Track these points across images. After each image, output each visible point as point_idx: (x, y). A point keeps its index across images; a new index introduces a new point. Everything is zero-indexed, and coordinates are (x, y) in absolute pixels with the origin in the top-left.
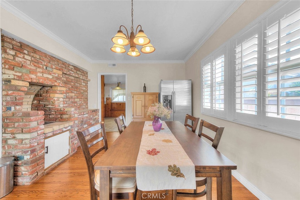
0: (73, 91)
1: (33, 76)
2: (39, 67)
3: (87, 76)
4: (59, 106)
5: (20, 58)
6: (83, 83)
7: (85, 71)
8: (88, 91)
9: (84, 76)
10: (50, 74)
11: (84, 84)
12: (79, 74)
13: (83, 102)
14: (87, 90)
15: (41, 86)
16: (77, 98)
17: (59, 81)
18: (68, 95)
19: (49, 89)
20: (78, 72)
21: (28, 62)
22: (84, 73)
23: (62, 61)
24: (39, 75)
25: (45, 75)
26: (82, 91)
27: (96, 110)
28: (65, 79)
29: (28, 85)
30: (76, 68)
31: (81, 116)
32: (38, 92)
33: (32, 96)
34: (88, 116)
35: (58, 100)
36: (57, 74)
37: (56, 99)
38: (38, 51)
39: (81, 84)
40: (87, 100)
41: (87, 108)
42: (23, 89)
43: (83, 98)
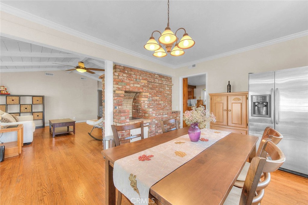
0: (158, 95)
1: (128, 87)
2: (132, 80)
3: (171, 81)
4: (144, 107)
5: (121, 76)
6: (167, 87)
7: (169, 77)
8: (172, 95)
9: (168, 81)
10: (139, 84)
11: (168, 89)
12: (163, 80)
13: (166, 104)
14: (171, 93)
15: (135, 93)
16: (161, 101)
17: (145, 88)
18: (153, 98)
19: (139, 95)
20: (162, 79)
21: (125, 78)
22: (169, 79)
23: (149, 73)
24: (132, 85)
25: (135, 85)
26: (166, 95)
27: (177, 112)
28: (151, 86)
29: (123, 92)
30: (161, 76)
31: (161, 116)
32: (135, 97)
33: (132, 100)
34: (168, 117)
35: (144, 103)
36: (143, 83)
37: (142, 101)
38: (133, 69)
39: (165, 89)
40: (171, 102)
41: (171, 109)
42: (121, 95)
43: (166, 100)
